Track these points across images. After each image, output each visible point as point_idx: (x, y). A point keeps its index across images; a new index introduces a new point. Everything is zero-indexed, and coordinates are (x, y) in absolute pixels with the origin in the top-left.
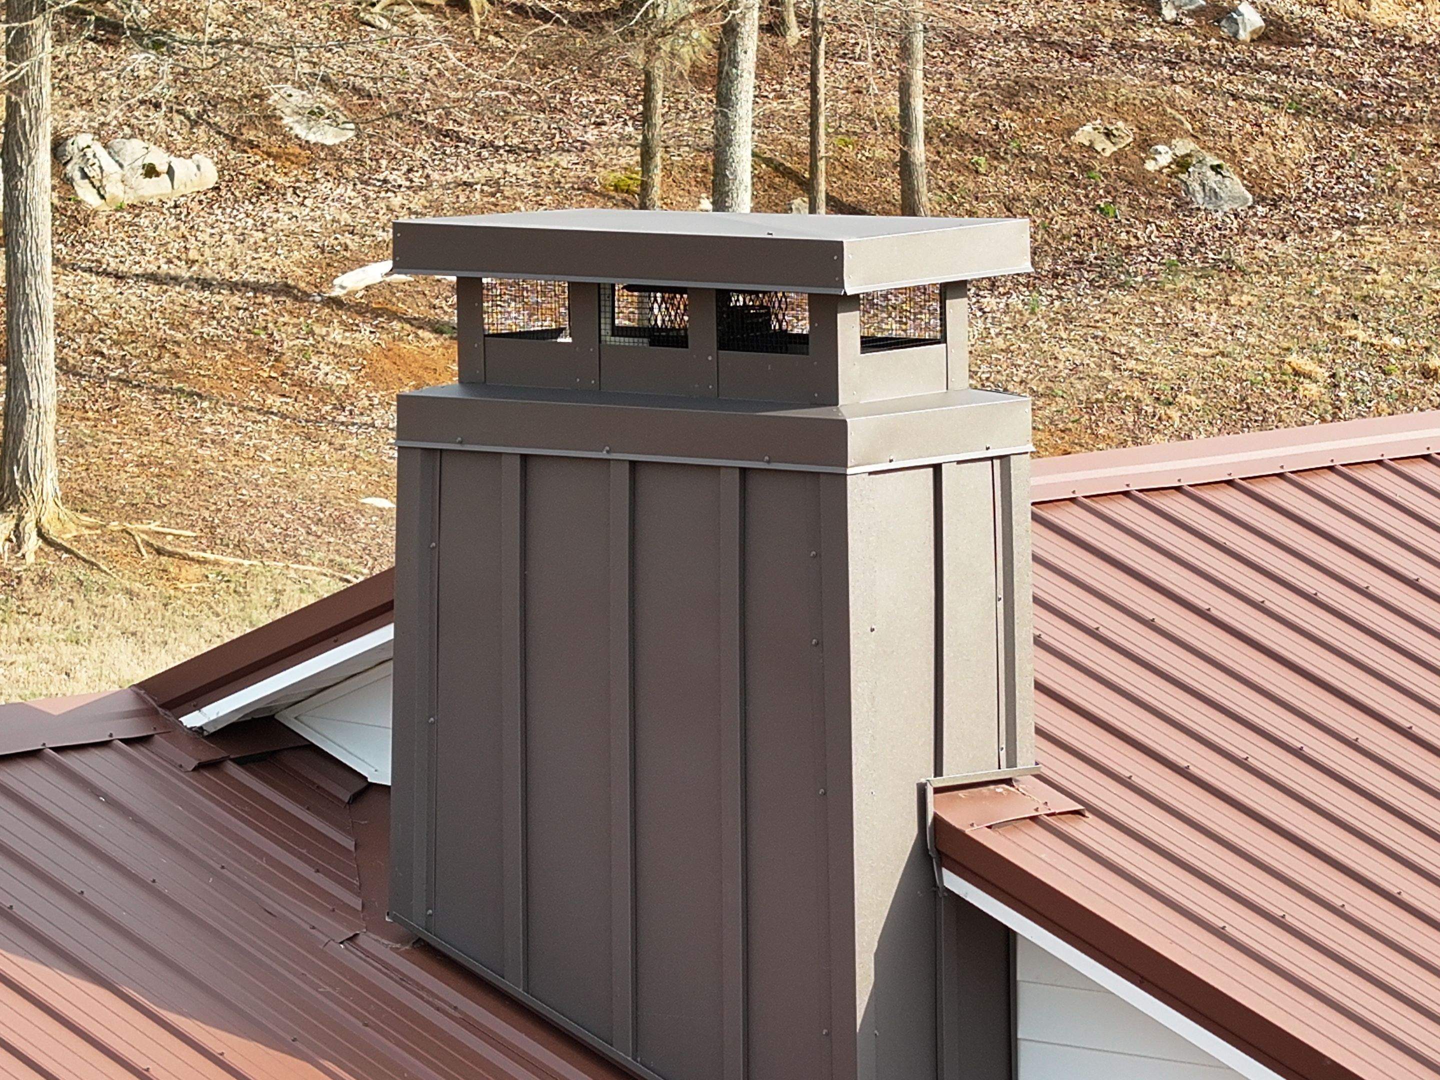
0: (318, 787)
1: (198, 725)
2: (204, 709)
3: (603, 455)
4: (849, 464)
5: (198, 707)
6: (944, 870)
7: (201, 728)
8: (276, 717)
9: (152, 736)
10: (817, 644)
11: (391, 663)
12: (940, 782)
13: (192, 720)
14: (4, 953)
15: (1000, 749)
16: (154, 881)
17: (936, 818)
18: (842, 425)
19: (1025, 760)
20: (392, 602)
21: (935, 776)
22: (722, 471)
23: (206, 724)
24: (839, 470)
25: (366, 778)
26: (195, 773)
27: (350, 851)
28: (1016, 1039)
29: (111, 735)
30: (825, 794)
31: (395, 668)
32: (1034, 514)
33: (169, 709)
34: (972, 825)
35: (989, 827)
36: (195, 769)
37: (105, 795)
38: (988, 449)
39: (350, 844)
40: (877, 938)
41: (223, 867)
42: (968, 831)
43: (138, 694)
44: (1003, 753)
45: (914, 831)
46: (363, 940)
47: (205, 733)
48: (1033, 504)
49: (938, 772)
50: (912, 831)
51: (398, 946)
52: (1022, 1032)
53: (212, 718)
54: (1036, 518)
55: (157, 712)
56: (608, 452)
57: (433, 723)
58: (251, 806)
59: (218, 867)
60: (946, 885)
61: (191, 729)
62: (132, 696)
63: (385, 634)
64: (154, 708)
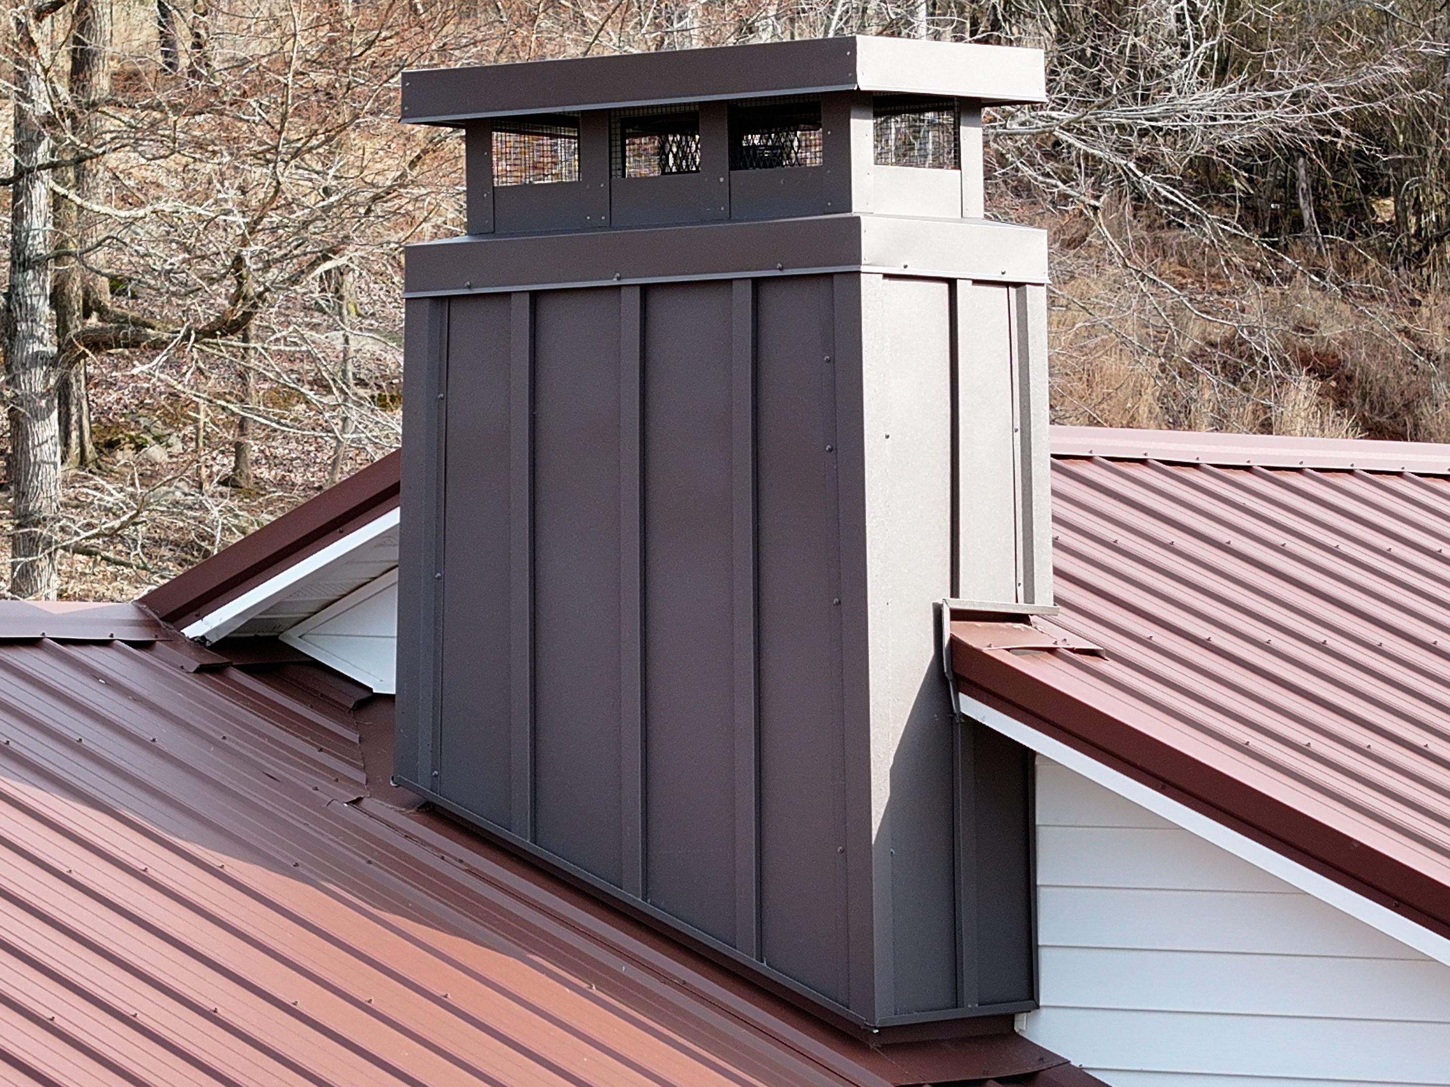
0: (322, 695)
1: (200, 634)
2: (206, 618)
3: (615, 282)
4: (863, 262)
5: (200, 617)
6: (961, 695)
7: (203, 637)
8: (280, 638)
9: (154, 642)
10: (831, 450)
11: (396, 570)
12: (957, 604)
13: (194, 630)
14: (3, 778)
15: (1017, 584)
16: (154, 740)
17: (953, 639)
18: (856, 222)
19: (1044, 599)
20: (399, 483)
21: (952, 596)
22: (734, 283)
23: (209, 633)
24: (853, 268)
25: (371, 689)
26: (197, 675)
27: (354, 743)
28: (1036, 886)
29: (112, 636)
30: (839, 603)
31: (400, 574)
32: (1052, 464)
33: (172, 622)
34: (990, 646)
35: (1008, 650)
36: (198, 671)
37: (105, 677)
38: (1003, 273)
39: (354, 737)
40: (893, 753)
41: (224, 738)
42: (986, 650)
43: (139, 608)
44: (1021, 589)
45: (931, 652)
46: (367, 803)
47: (208, 644)
48: (1053, 456)
49: (955, 592)
50: (929, 652)
51: (403, 809)
52: (1041, 879)
53: (214, 626)
54: (1054, 467)
55: (159, 625)
56: (619, 279)
57: (439, 578)
58: (252, 702)
59: (220, 738)
60: (963, 711)
61: (193, 639)
62: (134, 609)
63: (391, 519)
64: (155, 620)
